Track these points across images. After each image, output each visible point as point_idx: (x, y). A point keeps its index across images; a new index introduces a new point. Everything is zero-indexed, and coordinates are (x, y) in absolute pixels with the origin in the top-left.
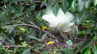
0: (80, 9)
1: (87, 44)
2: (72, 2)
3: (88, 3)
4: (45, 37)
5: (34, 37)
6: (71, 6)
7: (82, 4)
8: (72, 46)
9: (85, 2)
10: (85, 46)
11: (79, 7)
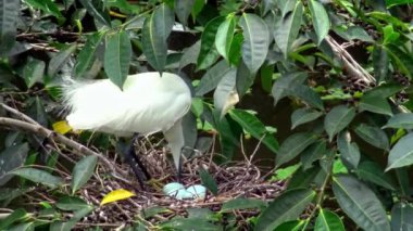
0: (254, 58)
1: (289, 206)
2: (215, 32)
3: (288, 32)
4: (86, 171)
5: (40, 176)
6: (215, 49)
7: (261, 39)
8: (202, 204)
9: (276, 28)
10: (280, 213)
11: (249, 50)
